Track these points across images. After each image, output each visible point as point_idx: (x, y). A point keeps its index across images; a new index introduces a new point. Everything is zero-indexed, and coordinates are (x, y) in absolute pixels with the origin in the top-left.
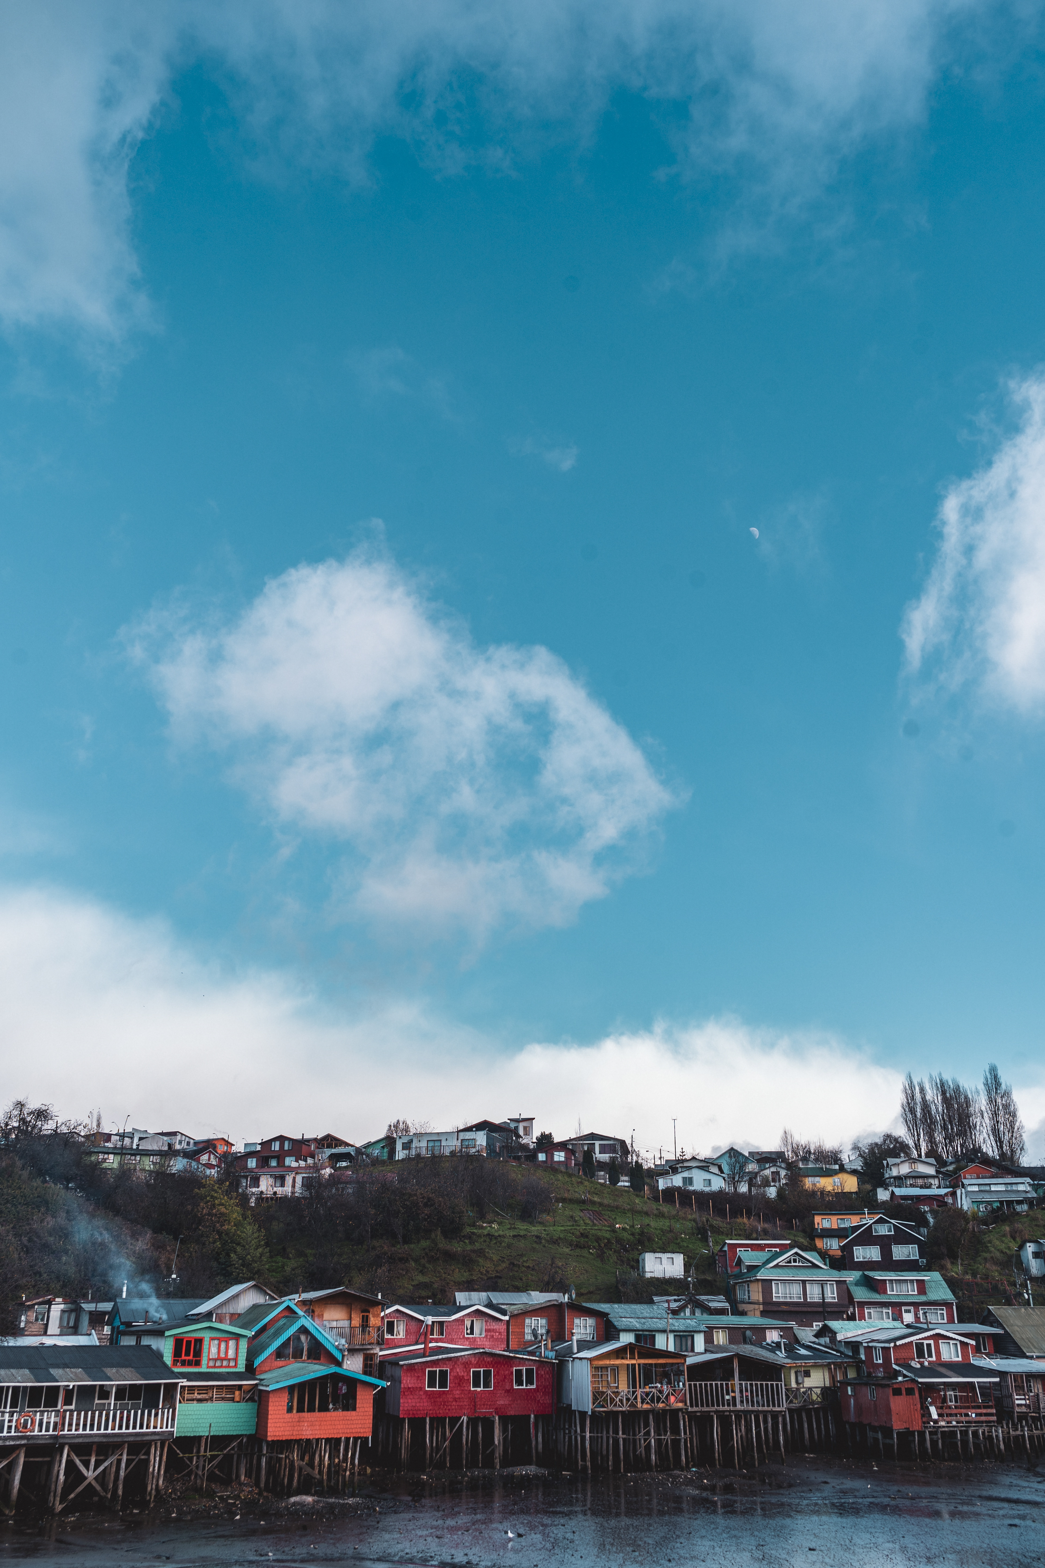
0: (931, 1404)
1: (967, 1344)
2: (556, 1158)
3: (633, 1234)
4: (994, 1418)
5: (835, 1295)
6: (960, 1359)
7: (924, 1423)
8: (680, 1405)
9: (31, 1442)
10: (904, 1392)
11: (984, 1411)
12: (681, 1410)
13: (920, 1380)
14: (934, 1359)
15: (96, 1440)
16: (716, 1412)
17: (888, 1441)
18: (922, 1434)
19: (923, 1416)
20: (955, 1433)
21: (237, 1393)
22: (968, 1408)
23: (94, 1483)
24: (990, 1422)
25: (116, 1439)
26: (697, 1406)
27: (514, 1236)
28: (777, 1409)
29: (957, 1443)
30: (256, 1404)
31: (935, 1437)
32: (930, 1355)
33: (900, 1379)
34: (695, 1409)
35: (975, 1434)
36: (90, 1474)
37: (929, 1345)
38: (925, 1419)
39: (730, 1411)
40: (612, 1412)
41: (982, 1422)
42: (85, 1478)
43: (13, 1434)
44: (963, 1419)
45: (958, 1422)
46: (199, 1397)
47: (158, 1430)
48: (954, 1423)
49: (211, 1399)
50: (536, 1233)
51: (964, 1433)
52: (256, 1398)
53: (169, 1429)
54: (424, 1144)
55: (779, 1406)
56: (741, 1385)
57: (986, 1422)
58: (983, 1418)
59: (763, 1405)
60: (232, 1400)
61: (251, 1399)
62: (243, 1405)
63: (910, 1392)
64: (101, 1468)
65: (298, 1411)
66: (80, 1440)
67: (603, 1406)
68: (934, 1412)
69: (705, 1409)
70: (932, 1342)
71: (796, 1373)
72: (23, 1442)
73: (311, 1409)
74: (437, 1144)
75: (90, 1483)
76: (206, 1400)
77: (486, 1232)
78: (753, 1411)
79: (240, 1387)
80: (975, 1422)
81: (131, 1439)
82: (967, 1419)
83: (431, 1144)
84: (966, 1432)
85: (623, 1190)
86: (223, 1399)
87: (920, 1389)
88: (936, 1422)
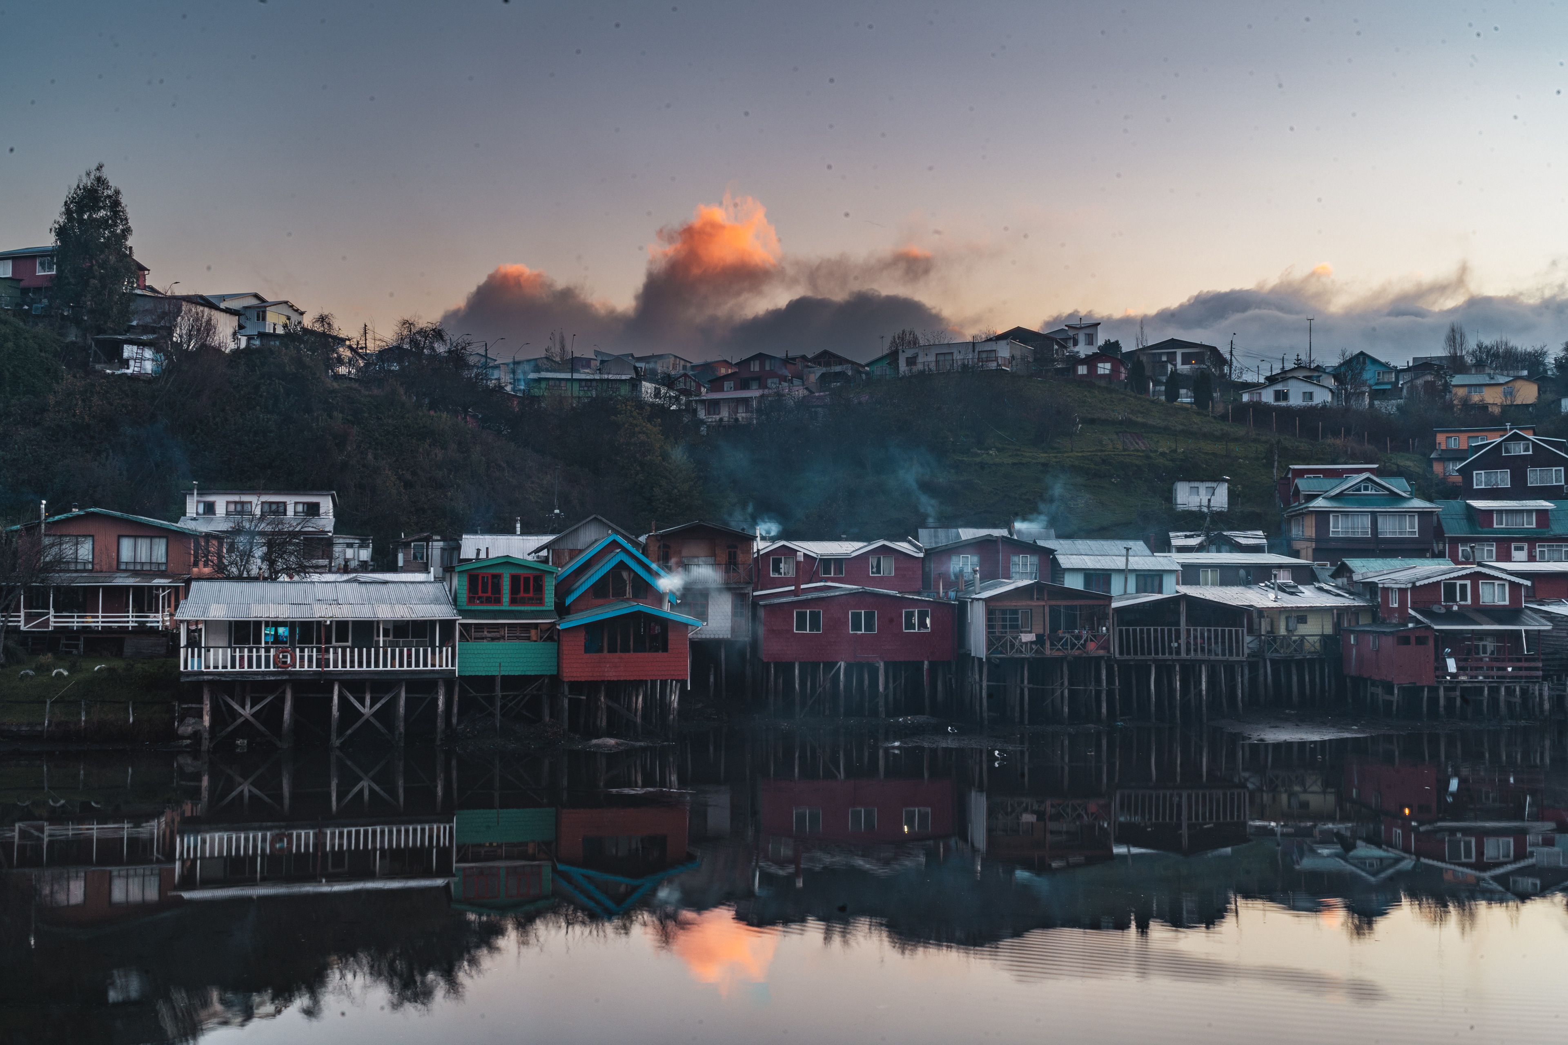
0: (1450, 655)
1: (1520, 585)
2: (1100, 371)
3: (1173, 460)
4: (1540, 673)
5: (1416, 529)
6: (1507, 603)
7: (1437, 677)
8: (1102, 653)
9: (294, 677)
10: (1413, 640)
11: (1526, 665)
12: (1102, 657)
13: (1436, 627)
14: (1469, 602)
15: (367, 676)
16: (1155, 661)
17: (1388, 697)
18: (1434, 690)
19: (1437, 669)
20: (1481, 689)
21: (533, 632)
22: (1503, 660)
23: (372, 720)
24: (1531, 677)
25: (389, 677)
26: (1129, 653)
27: (1014, 464)
28: (1234, 658)
29: (1481, 702)
30: (556, 644)
31: (1452, 694)
32: (1464, 597)
33: (1410, 625)
34: (1125, 657)
35: (1510, 691)
36: (366, 711)
37: (1463, 587)
38: (1438, 673)
39: (1173, 660)
40: (1012, 659)
41: (1521, 677)
42: (362, 715)
43: (272, 669)
44: (1495, 673)
45: (1485, 677)
46: (489, 635)
47: (437, 668)
48: (1481, 678)
49: (503, 638)
50: (1043, 461)
51: (1494, 690)
52: (556, 637)
53: (450, 667)
54: (932, 358)
55: (1237, 655)
56: (1188, 631)
57: (1526, 677)
58: (1523, 673)
59: (1217, 655)
60: (528, 638)
61: (550, 639)
62: (540, 644)
63: (1421, 641)
64: (378, 706)
65: (609, 652)
66: (349, 677)
67: (1001, 653)
68: (1452, 665)
69: (1139, 657)
70: (1468, 582)
71: (1287, 618)
72: (284, 678)
73: (625, 649)
74: (949, 357)
75: (367, 720)
76: (498, 639)
77: (978, 460)
78: (1204, 661)
79: (536, 626)
80: (1512, 677)
81: (408, 677)
82: (1500, 673)
83: (941, 358)
84: (1498, 689)
85: (1183, 408)
86: (518, 638)
87: (1436, 639)
88: (1453, 675)
